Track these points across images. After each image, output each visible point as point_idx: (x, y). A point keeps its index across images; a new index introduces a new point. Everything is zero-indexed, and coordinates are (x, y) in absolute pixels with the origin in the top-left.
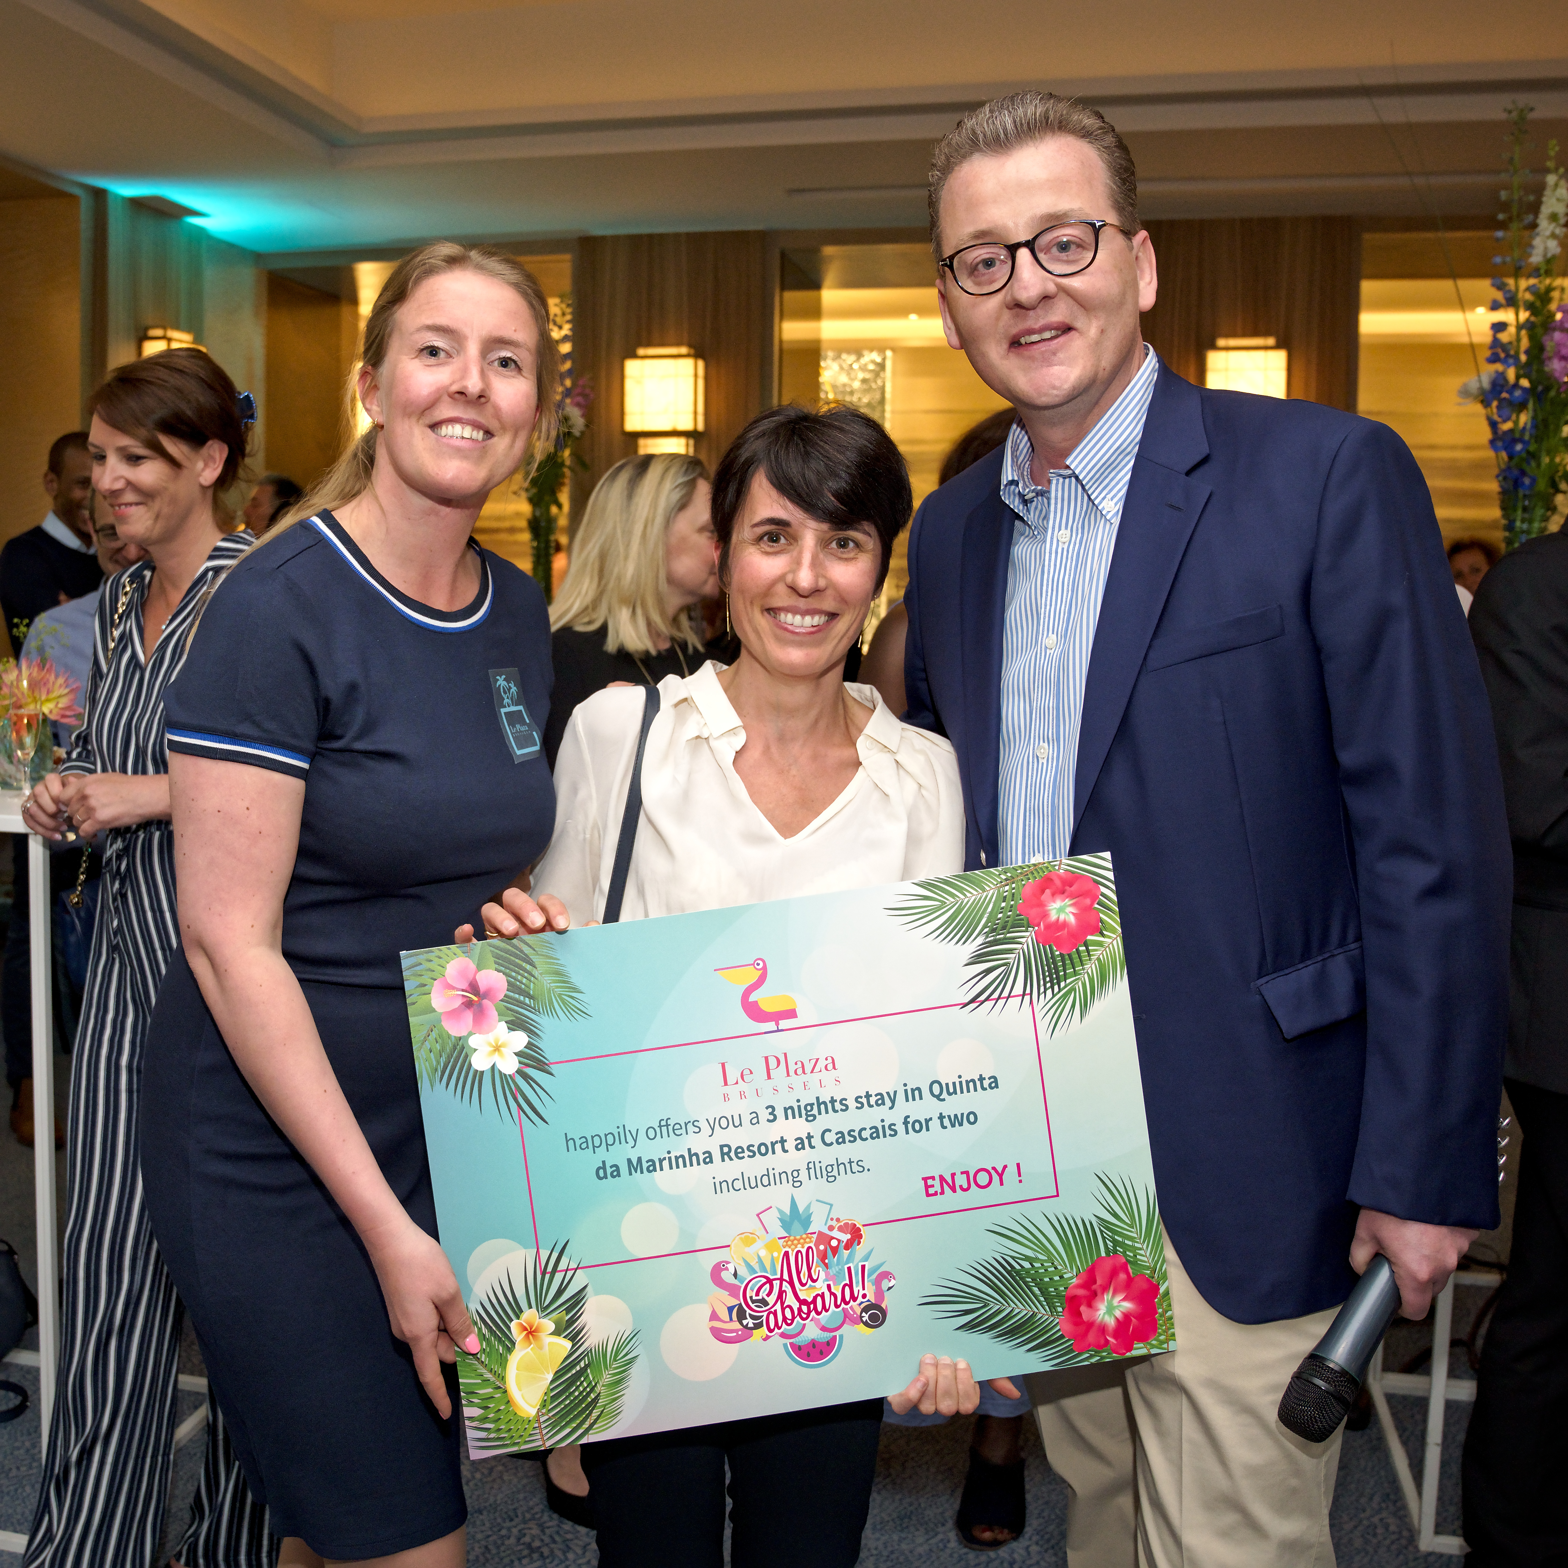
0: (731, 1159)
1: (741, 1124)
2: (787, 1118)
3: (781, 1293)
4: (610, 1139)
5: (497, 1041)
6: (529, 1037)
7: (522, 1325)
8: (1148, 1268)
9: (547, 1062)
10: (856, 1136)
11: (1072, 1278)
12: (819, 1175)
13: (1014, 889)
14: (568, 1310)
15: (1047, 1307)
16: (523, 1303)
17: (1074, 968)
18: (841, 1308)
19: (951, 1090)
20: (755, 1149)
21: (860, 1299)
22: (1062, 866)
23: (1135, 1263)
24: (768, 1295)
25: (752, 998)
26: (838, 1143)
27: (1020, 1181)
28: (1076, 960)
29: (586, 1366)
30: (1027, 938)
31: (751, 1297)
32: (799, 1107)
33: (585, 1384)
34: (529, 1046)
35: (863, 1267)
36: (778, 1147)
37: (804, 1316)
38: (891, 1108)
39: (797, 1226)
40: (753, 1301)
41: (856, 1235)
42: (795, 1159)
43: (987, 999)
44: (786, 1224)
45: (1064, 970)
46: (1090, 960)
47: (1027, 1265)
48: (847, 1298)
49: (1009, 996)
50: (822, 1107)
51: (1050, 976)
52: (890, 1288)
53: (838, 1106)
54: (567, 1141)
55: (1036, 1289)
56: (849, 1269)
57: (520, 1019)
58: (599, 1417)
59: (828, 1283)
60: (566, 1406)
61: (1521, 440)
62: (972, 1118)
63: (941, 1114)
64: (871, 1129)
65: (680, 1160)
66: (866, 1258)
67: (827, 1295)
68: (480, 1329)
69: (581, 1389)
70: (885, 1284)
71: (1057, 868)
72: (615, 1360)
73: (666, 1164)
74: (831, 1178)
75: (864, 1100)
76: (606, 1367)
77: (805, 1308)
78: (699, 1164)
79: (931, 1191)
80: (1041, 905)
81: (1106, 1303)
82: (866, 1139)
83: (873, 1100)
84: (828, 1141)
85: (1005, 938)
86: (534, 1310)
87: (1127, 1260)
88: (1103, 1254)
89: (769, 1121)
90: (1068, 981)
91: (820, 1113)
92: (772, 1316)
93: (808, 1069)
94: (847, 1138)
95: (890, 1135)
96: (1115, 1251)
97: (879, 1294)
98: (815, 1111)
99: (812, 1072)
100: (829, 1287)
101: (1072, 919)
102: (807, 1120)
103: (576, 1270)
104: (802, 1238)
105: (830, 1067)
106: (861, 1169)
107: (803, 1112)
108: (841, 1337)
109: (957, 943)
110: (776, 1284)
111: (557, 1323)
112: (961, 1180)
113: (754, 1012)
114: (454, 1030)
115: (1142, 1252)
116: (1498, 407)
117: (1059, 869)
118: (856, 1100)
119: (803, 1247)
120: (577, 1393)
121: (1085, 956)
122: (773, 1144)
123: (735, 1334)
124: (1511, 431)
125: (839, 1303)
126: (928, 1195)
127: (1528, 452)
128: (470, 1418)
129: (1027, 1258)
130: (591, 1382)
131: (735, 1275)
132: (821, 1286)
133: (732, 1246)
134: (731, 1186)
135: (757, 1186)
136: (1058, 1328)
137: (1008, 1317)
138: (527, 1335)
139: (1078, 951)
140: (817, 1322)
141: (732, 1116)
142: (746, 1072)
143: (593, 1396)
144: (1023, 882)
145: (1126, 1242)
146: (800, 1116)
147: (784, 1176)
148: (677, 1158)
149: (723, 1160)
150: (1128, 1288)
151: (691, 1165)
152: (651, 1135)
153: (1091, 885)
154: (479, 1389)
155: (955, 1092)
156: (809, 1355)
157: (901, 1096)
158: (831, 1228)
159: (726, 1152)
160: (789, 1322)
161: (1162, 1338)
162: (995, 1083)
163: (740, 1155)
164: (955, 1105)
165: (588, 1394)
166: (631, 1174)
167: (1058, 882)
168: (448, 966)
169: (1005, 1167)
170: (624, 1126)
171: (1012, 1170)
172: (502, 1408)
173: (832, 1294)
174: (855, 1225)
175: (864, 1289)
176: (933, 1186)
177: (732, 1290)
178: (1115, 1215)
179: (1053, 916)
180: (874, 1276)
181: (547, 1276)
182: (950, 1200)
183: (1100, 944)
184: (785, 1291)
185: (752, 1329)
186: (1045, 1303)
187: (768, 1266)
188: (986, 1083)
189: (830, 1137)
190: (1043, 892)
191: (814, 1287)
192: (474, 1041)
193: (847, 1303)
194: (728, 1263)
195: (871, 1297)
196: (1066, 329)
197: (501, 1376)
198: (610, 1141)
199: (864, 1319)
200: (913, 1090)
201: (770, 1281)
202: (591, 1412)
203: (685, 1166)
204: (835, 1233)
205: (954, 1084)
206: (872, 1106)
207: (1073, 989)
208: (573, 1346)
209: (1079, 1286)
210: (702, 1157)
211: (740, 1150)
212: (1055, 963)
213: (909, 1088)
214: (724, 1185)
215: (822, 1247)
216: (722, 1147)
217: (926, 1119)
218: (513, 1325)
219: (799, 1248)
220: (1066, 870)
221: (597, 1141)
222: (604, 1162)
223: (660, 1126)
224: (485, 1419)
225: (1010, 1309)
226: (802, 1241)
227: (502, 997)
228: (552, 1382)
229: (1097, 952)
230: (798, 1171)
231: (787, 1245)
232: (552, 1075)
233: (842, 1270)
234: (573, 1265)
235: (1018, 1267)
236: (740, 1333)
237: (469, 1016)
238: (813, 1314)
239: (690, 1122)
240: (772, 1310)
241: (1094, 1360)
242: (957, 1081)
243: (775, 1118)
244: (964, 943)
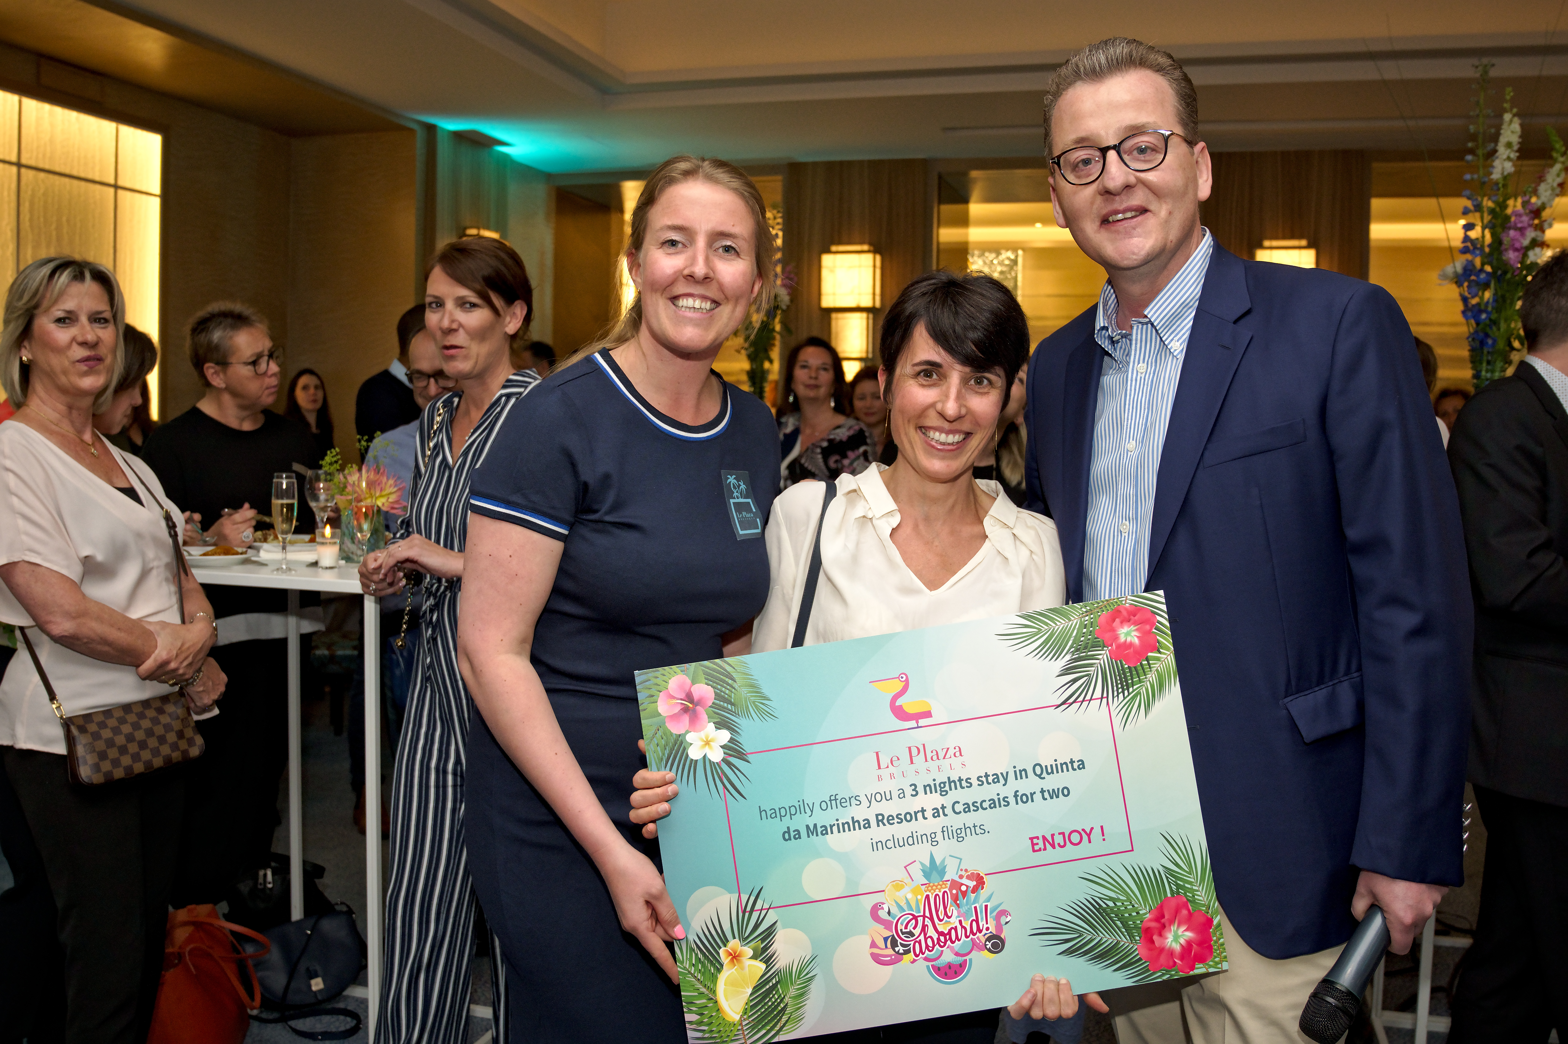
0: (884, 825)
1: (891, 798)
2: (926, 793)
3: (924, 927)
4: (793, 811)
5: (707, 737)
6: (731, 734)
7: (728, 951)
8: (1204, 905)
9: (745, 753)
10: (977, 806)
11: (1145, 914)
12: (951, 836)
13: (1092, 618)
14: (763, 940)
15: (1127, 937)
16: (729, 935)
17: (1139, 677)
18: (970, 938)
19: (1050, 771)
20: (902, 817)
21: (984, 931)
22: (1128, 601)
23: (1194, 902)
24: (914, 928)
25: (897, 704)
26: (965, 812)
27: (1104, 840)
28: (1141, 671)
29: (777, 983)
30: (1103, 655)
31: (901, 930)
32: (935, 785)
33: (776, 996)
34: (732, 740)
35: (986, 906)
36: (920, 815)
37: (942, 944)
38: (1004, 785)
39: (935, 876)
40: (903, 933)
41: (980, 882)
42: (933, 825)
43: (1075, 702)
44: (927, 874)
45: (1132, 679)
46: (1151, 671)
47: (1111, 904)
48: (975, 930)
49: (1091, 699)
50: (953, 784)
51: (1121, 683)
52: (1007, 923)
53: (964, 784)
54: (761, 812)
55: (1118, 923)
56: (975, 908)
57: (724, 720)
58: (787, 1021)
59: (960, 919)
60: (762, 1013)
61: (1485, 311)
62: (1066, 792)
63: (1042, 789)
64: (989, 801)
65: (846, 826)
66: (989, 900)
67: (959, 928)
68: (696, 955)
69: (773, 1000)
70: (1003, 920)
71: (1124, 602)
72: (799, 978)
73: (835, 829)
74: (960, 839)
75: (984, 779)
76: (792, 983)
77: (942, 938)
78: (860, 828)
79: (1036, 848)
80: (1113, 630)
81: (1173, 933)
82: (986, 809)
83: (990, 779)
84: (957, 811)
85: (1087, 656)
86: (737, 940)
87: (1188, 900)
88: (1169, 895)
89: (912, 795)
90: (1135, 687)
91: (951, 789)
92: (917, 945)
93: (941, 755)
94: (972, 808)
95: (1004, 805)
96: (1178, 893)
97: (999, 927)
98: (947, 788)
99: (944, 758)
100: (960, 922)
101: (1136, 641)
102: (941, 795)
103: (768, 909)
104: (939, 885)
105: (958, 754)
106: (983, 832)
107: (938, 789)
108: (971, 960)
109: (1051, 660)
110: (920, 919)
111: (755, 950)
112: (1059, 839)
113: (900, 713)
114: (675, 729)
115: (1199, 893)
116: (1468, 287)
117: (1126, 603)
118: (978, 779)
119: (940, 892)
120: (770, 1003)
121: (1147, 668)
122: (916, 813)
123: (889, 958)
124: (1478, 304)
125: (968, 934)
126: (1034, 851)
127: (1491, 320)
128: (690, 1022)
129: (1111, 899)
130: (781, 995)
131: (889, 913)
132: (954, 921)
133: (886, 891)
134: (884, 845)
135: (904, 845)
136: (1137, 952)
137: (1098, 944)
138: (732, 960)
139: (1141, 665)
140: (952, 949)
141: (885, 792)
142: (895, 759)
143: (782, 1005)
144: (1099, 614)
145: (1186, 885)
146: (936, 792)
147: (924, 837)
148: (843, 824)
149: (878, 826)
150: (1190, 921)
151: (854, 829)
152: (824, 807)
153: (1149, 615)
154: (697, 1000)
155: (1052, 772)
156: (946, 974)
157: (1011, 776)
158: (961, 877)
159: (880, 820)
160: (931, 949)
161: (1217, 959)
162: (1082, 765)
163: (891, 822)
164: (1053, 782)
165: (779, 1004)
166: (809, 836)
167: (1125, 613)
168: (670, 681)
169: (1092, 829)
170: (803, 800)
171: (1097, 831)
172: (714, 1014)
173: (963, 927)
174: (979, 874)
175: (987, 923)
176: (1037, 844)
177: (887, 924)
178: (1177, 865)
179: (1122, 639)
180: (995, 914)
181: (747, 914)
182: (1051, 854)
183: (1158, 659)
184: (927, 925)
185: (902, 954)
186: (1126, 934)
187: (914, 906)
188: (1076, 765)
189: (958, 808)
190: (1114, 621)
191: (949, 922)
192: (690, 737)
193: (974, 934)
194: (883, 904)
195: (993, 929)
196: (1143, 211)
197: (713, 991)
198: (793, 812)
199: (988, 947)
200: (1020, 771)
201: (915, 918)
202: (781, 1018)
203: (850, 830)
204: (964, 881)
205: (1051, 766)
206: (990, 784)
207: (1139, 693)
208: (767, 968)
209: (1151, 920)
210: (862, 823)
211: (891, 818)
212: (1124, 673)
213: (1017, 770)
214: (879, 844)
215: (954, 892)
216: (877, 815)
217: (1031, 793)
218: (722, 952)
219: (937, 892)
220: (1131, 604)
221: (783, 812)
222: (788, 828)
223: (830, 800)
224: (700, 1023)
225: (1100, 938)
226: (939, 887)
227: (710, 704)
228: (751, 995)
229: (1156, 665)
230: (935, 833)
231: (928, 890)
232: (748, 762)
233: (970, 909)
234: (766, 906)
235: (1104, 906)
236: (893, 957)
237: (686, 719)
238: (949, 942)
239: (853, 797)
240: (918, 940)
241: (1165, 978)
242: (1054, 764)
243: (917, 794)
244: (1056, 660)
